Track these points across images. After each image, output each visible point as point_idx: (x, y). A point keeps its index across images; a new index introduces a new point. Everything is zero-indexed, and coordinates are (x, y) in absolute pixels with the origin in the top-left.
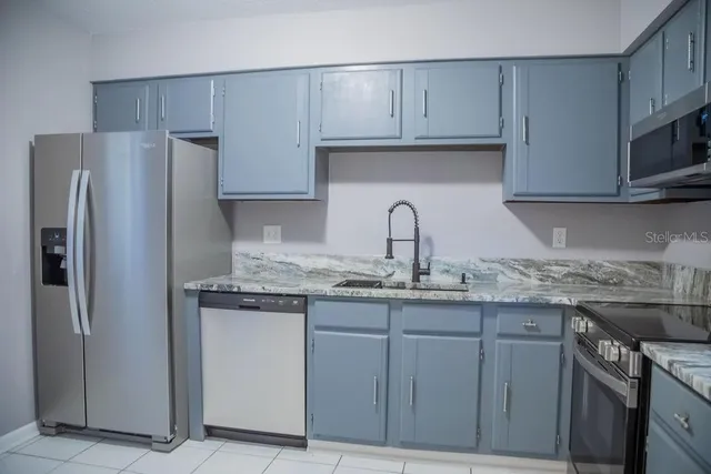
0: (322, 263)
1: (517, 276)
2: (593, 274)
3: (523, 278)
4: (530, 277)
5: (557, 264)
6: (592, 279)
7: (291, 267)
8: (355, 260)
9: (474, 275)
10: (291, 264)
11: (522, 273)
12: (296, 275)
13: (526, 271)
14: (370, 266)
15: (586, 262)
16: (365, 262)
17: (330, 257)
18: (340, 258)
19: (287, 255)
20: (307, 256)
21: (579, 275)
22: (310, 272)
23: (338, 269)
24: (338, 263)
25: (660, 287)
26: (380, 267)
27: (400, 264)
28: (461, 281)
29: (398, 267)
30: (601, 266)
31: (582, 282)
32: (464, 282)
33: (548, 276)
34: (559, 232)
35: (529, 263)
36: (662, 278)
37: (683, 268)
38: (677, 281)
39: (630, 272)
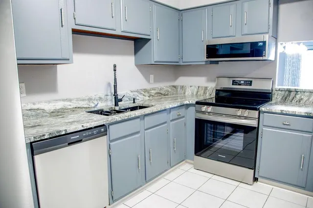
0: (59, 105)
1: (142, 97)
2: (162, 92)
3: (144, 97)
4: (145, 96)
5: (153, 90)
6: (161, 94)
7: (39, 111)
8: (78, 100)
9: (129, 99)
10: (38, 109)
11: (144, 95)
12: (43, 117)
13: (145, 94)
14: (86, 102)
15: (160, 88)
16: (83, 100)
17: (64, 100)
18: (70, 100)
19: (34, 104)
20: (49, 102)
21: (158, 93)
22: (52, 112)
23: (70, 107)
24: (69, 103)
25: (176, 94)
26: (91, 102)
27: (100, 98)
28: (133, 102)
29: (99, 101)
30: (163, 89)
31: (159, 96)
32: (134, 102)
33: (151, 95)
34: (152, 76)
35: (145, 90)
36: (177, 91)
37: (191, 87)
38: (187, 90)
39: (170, 90)
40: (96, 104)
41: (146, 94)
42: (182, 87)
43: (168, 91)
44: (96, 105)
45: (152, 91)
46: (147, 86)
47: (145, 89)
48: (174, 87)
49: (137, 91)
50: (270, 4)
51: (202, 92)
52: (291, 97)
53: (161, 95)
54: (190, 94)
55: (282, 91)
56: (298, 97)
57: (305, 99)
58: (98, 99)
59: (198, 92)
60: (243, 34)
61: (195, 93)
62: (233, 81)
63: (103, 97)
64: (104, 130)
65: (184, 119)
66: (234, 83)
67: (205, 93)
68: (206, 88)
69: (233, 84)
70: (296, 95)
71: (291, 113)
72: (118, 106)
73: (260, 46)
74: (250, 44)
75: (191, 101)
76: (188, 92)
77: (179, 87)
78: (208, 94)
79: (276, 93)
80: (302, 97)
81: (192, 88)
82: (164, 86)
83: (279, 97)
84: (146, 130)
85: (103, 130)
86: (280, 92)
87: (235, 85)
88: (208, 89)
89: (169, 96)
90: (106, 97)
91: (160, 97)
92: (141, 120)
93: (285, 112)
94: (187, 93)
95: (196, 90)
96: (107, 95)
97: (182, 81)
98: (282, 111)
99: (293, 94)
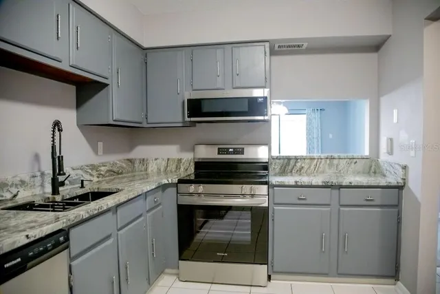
2: (115, 169)
4: (94, 176)
5: (103, 166)
13: (92, 173)
15: (112, 162)
21: (110, 171)
25: (132, 172)
26: (5, 189)
27: (23, 182)
28: (80, 185)
29: (21, 186)
30: (116, 164)
31: (111, 175)
32: (82, 186)
33: (100, 174)
34: (100, 145)
35: (93, 167)
36: (134, 167)
37: (156, 159)
38: (150, 166)
39: (124, 165)
40: (15, 192)
41: (95, 173)
42: (143, 161)
43: (123, 168)
44: (15, 196)
45: (102, 168)
46: (95, 160)
47: (92, 165)
48: (130, 160)
49: (81, 168)
50: (265, 53)
51: (174, 166)
52: (290, 167)
53: (115, 173)
54: (155, 171)
55: (280, 159)
56: (298, 165)
57: (306, 167)
58: (18, 183)
59: (167, 166)
60: (234, 86)
61: (162, 170)
62: (219, 149)
63: (27, 178)
64: (64, 238)
65: (161, 207)
66: (220, 151)
67: (178, 168)
68: (180, 161)
69: (219, 153)
70: (296, 162)
71: (307, 184)
72: (59, 194)
73: (261, 103)
74: (247, 100)
75: (170, 180)
76: (152, 167)
77: (138, 162)
78: (182, 169)
79: (274, 162)
80: (303, 165)
81: (158, 161)
82: (116, 159)
83: (276, 167)
84: (118, 230)
85: (62, 239)
86: (277, 161)
87: (222, 154)
88: (183, 161)
89: (124, 175)
90: (32, 179)
91: (113, 178)
92: (113, 213)
93: (300, 184)
94: (150, 170)
95: (164, 163)
96: (34, 177)
97: (141, 152)
98: (296, 182)
99: (292, 162)
